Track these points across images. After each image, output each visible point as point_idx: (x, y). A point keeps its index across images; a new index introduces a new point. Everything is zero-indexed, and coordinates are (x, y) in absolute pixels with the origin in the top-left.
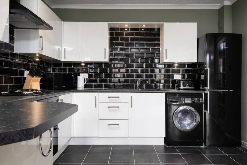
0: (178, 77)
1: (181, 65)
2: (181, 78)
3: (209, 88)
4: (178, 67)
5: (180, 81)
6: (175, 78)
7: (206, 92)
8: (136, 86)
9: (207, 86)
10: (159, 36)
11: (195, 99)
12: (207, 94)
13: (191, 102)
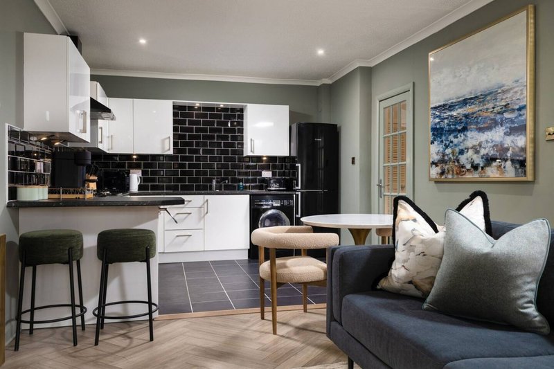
0: (267, 174)
1: (272, 159)
2: (271, 176)
3: (299, 187)
4: (266, 161)
5: (270, 179)
6: (263, 176)
7: (297, 193)
8: (211, 186)
9: (298, 186)
10: (243, 119)
11: (285, 201)
12: (298, 195)
13: (279, 205)
